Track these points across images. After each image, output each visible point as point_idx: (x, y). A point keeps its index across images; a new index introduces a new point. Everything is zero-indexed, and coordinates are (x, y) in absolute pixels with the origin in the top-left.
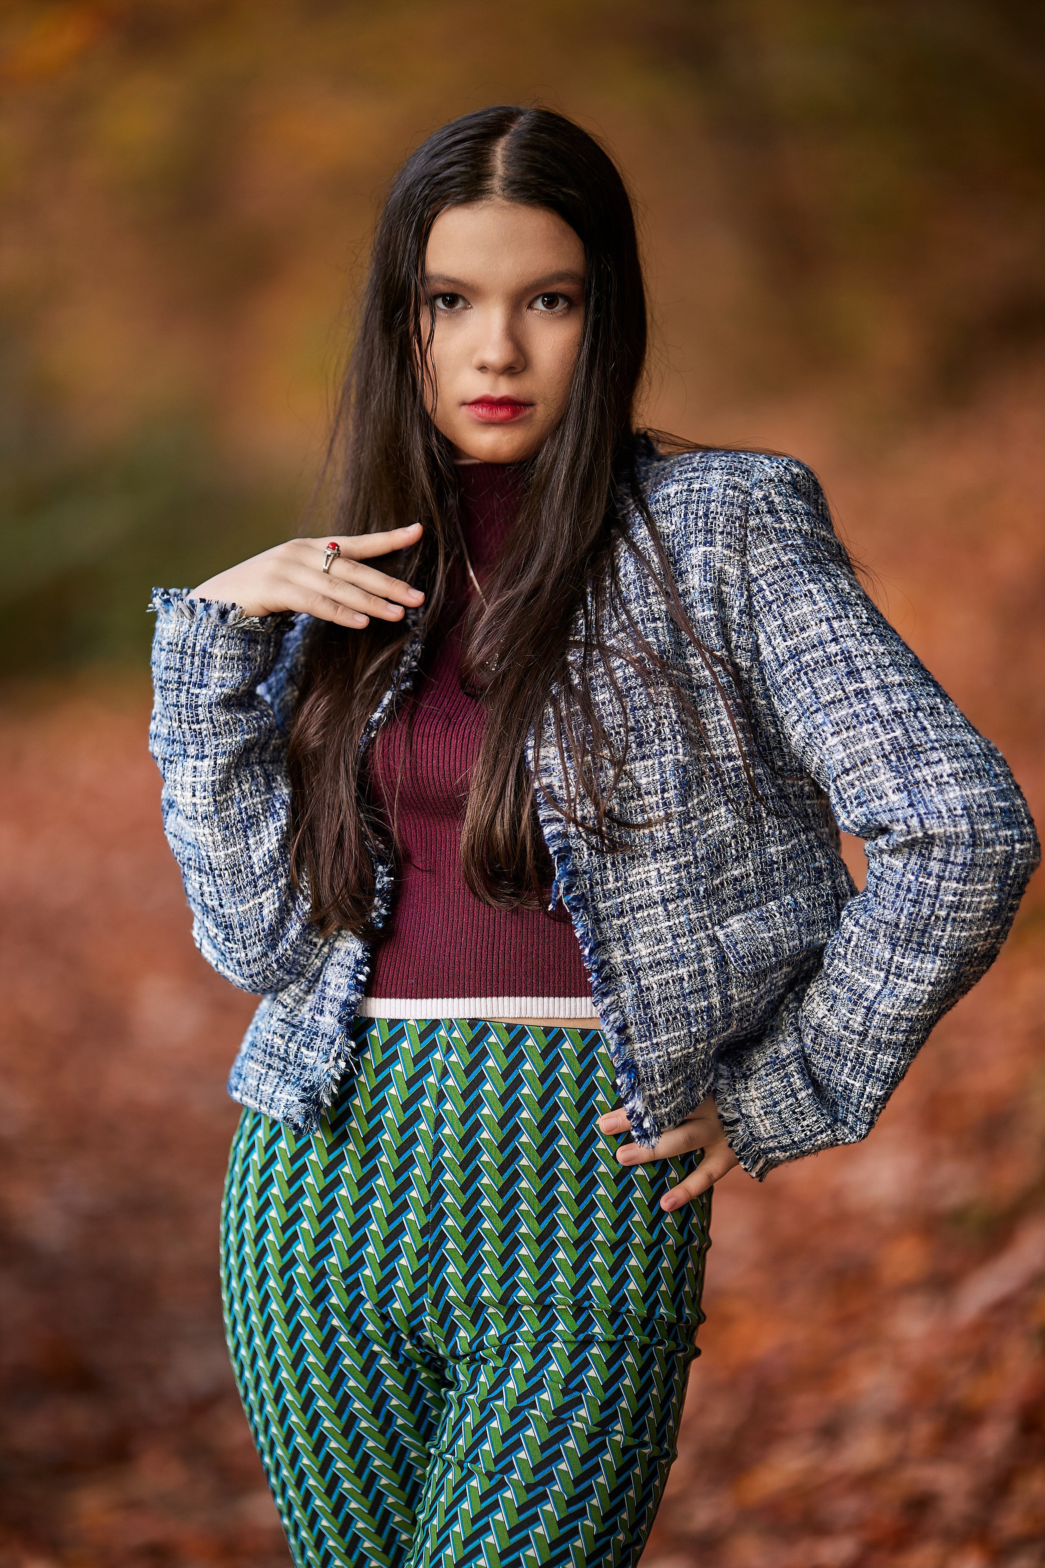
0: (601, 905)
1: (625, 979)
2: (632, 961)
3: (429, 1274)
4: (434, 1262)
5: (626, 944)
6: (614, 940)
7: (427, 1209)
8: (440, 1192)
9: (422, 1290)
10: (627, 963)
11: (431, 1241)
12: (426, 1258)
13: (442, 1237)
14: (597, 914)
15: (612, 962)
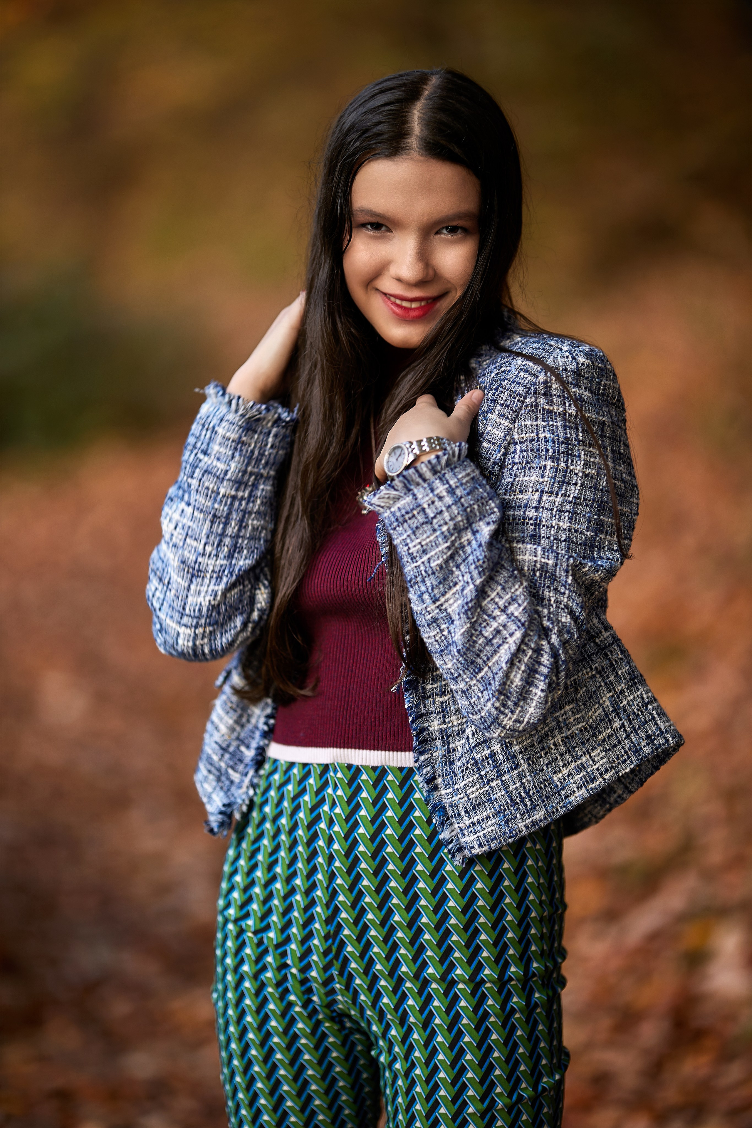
0: (429, 687)
1: (438, 743)
2: (446, 729)
4: (336, 945)
5: (444, 716)
6: (435, 713)
10: (442, 731)
13: (339, 926)
14: (424, 693)
15: (431, 729)
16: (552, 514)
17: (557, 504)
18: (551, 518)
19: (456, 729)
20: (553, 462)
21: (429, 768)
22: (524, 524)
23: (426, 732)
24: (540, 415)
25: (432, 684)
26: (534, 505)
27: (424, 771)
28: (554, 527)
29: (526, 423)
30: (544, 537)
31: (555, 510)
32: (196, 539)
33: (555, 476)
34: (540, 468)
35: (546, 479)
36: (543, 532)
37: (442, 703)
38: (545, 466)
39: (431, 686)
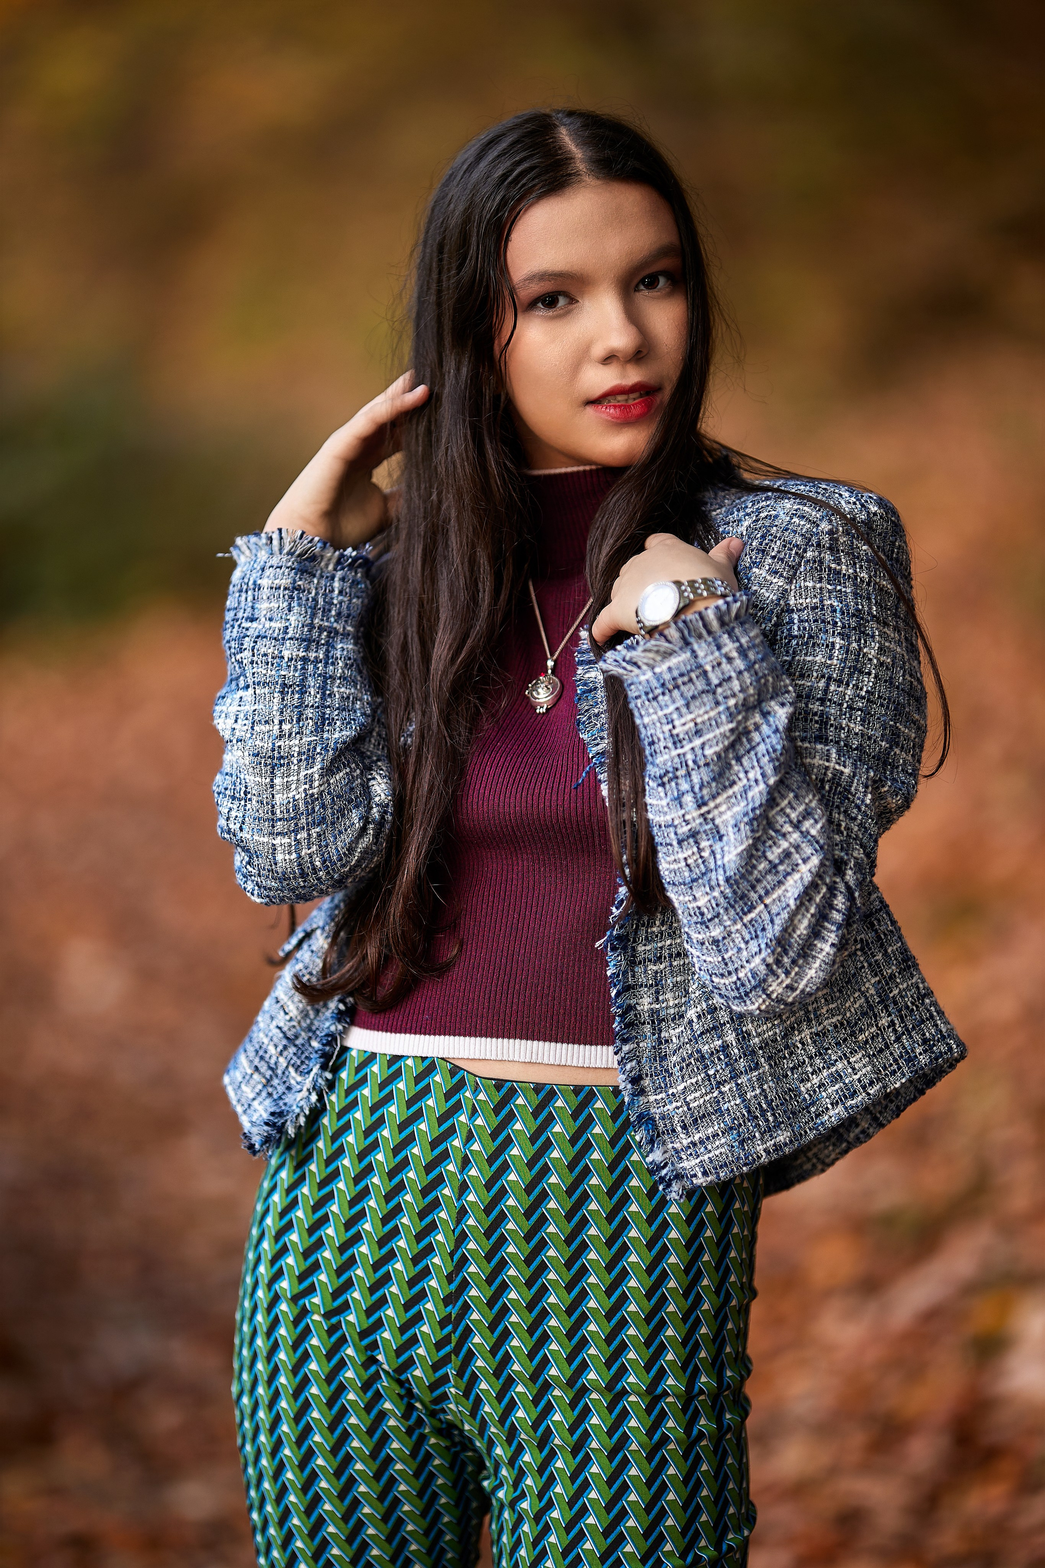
0: (641, 948)
1: (647, 1028)
2: (658, 1011)
3: (453, 1345)
4: (458, 1333)
5: (657, 992)
6: (646, 986)
7: (450, 1279)
8: (464, 1260)
9: (445, 1361)
10: (653, 1012)
11: (454, 1310)
12: (449, 1328)
13: (466, 1308)
14: (634, 956)
15: (639, 1008)
16: (841, 710)
17: (847, 698)
18: (840, 715)
19: (672, 1011)
20: (843, 639)
21: (634, 1063)
22: (806, 721)
23: (632, 1013)
24: (824, 575)
25: (645, 945)
26: (819, 696)
27: (628, 1067)
28: (844, 729)
29: (807, 584)
30: (832, 741)
31: (845, 705)
32: (267, 722)
33: (846, 659)
34: (827, 646)
35: (835, 662)
36: (831, 733)
37: (656, 972)
38: (833, 644)
39: (643, 948)
